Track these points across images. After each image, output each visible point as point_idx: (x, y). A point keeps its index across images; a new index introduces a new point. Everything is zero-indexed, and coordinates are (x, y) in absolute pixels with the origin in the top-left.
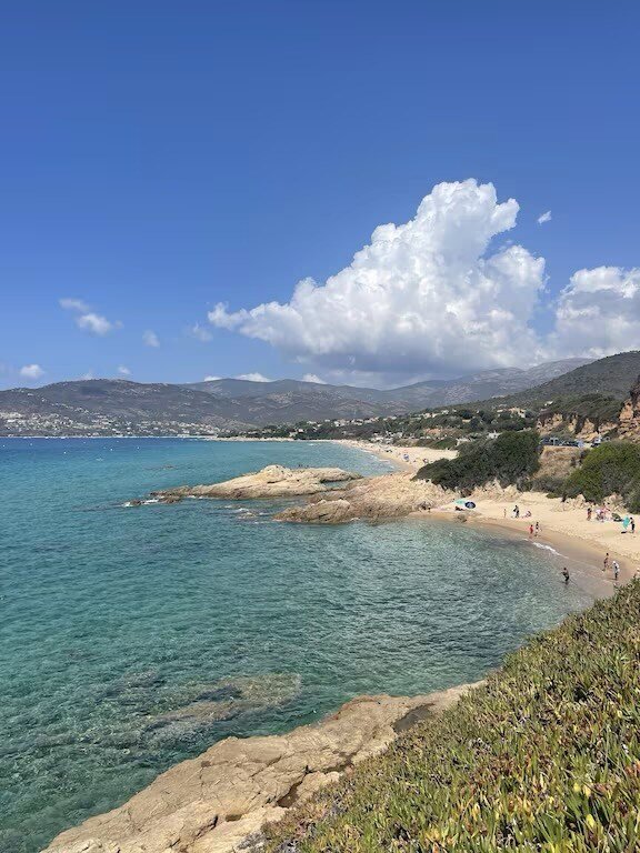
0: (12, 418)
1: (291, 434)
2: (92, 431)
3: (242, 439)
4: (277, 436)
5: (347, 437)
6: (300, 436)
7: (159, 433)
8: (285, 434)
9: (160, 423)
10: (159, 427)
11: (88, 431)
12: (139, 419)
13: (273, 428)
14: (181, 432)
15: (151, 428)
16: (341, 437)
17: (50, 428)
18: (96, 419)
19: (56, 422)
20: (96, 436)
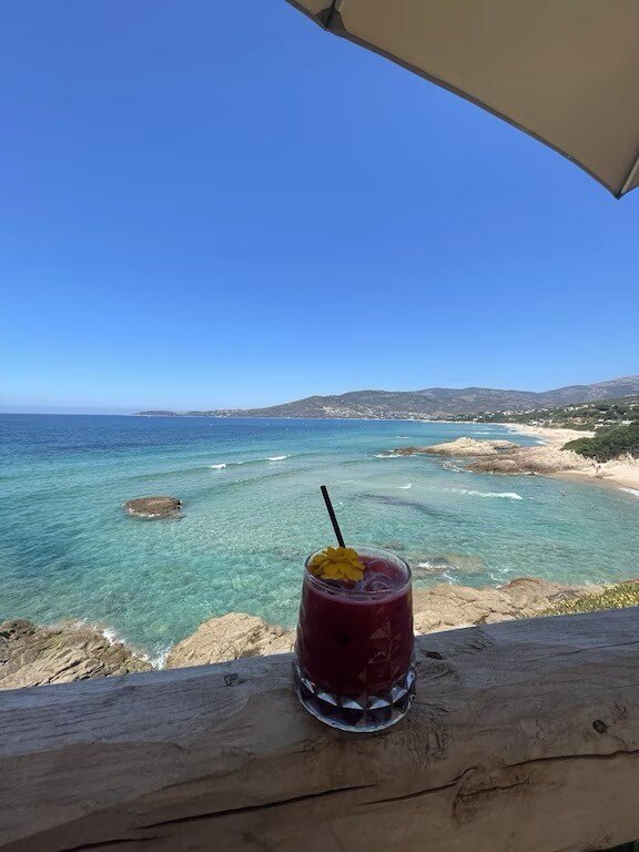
0: (328, 409)
1: (474, 419)
2: (364, 417)
3: (444, 422)
4: (465, 420)
6: (480, 421)
8: (470, 419)
11: (362, 416)
12: (387, 410)
13: (463, 416)
14: (409, 417)
16: (507, 421)
18: (366, 410)
19: (347, 411)
20: (366, 419)
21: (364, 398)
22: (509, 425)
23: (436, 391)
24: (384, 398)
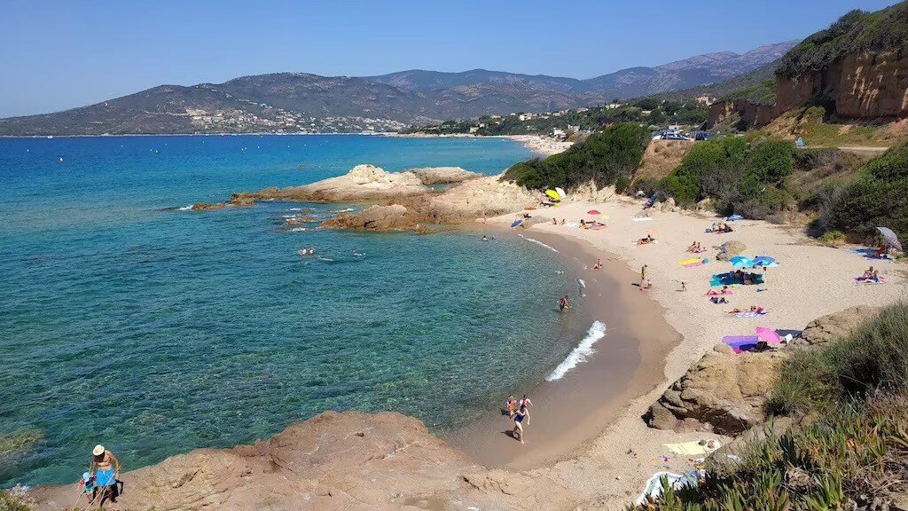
0: (196, 115)
1: (472, 130)
2: (276, 128)
3: (422, 135)
4: (456, 131)
5: (531, 132)
6: (481, 131)
7: (342, 129)
8: (464, 129)
9: (344, 119)
10: (343, 123)
11: (273, 127)
12: (323, 115)
13: (452, 123)
14: (365, 128)
15: (335, 124)
16: (524, 132)
17: (235, 125)
18: (279, 115)
19: (241, 118)
20: (280, 133)
21: (274, 89)
22: (523, 138)
23: (416, 75)
24: (315, 91)
